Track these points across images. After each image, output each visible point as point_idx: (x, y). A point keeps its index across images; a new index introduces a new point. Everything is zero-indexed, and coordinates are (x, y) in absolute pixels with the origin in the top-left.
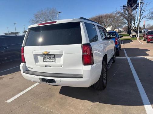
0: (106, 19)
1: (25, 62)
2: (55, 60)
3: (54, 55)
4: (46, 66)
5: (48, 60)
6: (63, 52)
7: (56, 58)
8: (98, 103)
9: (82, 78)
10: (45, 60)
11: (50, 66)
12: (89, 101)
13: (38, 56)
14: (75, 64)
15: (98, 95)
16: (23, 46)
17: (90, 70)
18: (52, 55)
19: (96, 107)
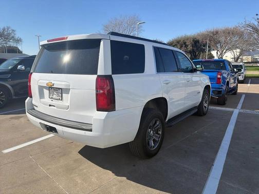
0: (226, 37)
1: (31, 97)
2: (62, 97)
3: (61, 89)
4: (50, 105)
5: (54, 96)
6: (70, 85)
7: (63, 94)
8: (125, 178)
9: (91, 130)
10: (51, 97)
11: (54, 106)
12: (113, 173)
13: (44, 89)
14: (85, 107)
15: (134, 166)
16: (31, 72)
17: (104, 120)
18: (59, 89)
19: (115, 185)
